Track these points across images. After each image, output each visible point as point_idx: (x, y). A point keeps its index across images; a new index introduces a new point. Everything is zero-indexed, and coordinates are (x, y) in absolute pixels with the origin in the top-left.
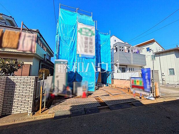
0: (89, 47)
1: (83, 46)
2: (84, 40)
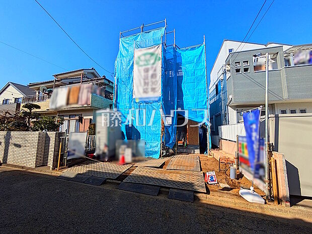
1: (140, 85)
2: (143, 73)
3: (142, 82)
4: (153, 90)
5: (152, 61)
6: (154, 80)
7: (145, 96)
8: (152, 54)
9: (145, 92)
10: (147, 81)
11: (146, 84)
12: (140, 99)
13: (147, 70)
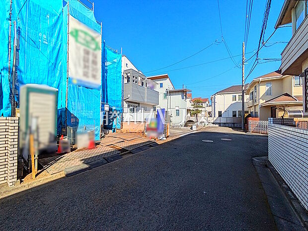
0: (91, 69)
1: (80, 65)
2: (82, 53)
3: (82, 63)
4: (94, 76)
5: (93, 46)
6: (95, 67)
7: (84, 79)
8: (93, 39)
9: (85, 74)
10: (87, 64)
11: (86, 67)
12: (79, 81)
13: (87, 53)
